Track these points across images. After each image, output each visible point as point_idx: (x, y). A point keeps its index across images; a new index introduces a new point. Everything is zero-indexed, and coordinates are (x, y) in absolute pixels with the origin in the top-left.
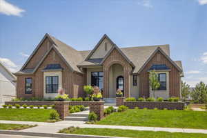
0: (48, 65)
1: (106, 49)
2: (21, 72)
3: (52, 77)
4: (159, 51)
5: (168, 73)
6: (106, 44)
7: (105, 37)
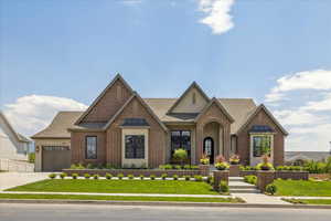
0: (127, 119)
1: (194, 102)
2: (77, 127)
5: (272, 136)
6: (194, 95)
7: (194, 86)
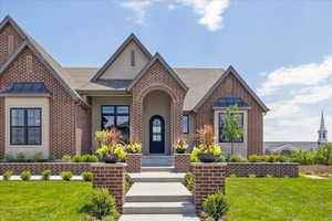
0: (15, 84)
1: (133, 64)
3: (26, 110)
4: (231, 74)
5: (245, 113)
6: (133, 52)
7: (132, 40)
